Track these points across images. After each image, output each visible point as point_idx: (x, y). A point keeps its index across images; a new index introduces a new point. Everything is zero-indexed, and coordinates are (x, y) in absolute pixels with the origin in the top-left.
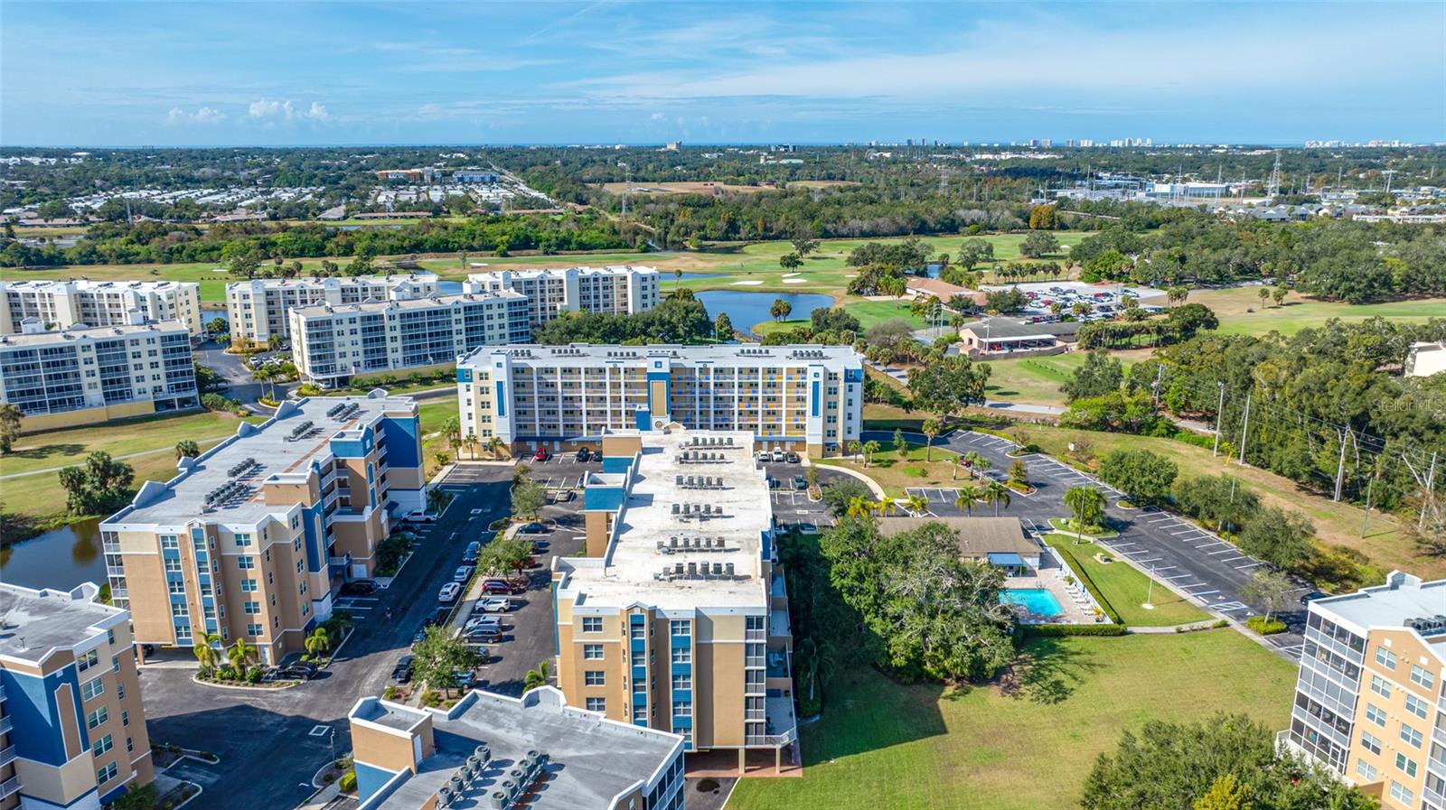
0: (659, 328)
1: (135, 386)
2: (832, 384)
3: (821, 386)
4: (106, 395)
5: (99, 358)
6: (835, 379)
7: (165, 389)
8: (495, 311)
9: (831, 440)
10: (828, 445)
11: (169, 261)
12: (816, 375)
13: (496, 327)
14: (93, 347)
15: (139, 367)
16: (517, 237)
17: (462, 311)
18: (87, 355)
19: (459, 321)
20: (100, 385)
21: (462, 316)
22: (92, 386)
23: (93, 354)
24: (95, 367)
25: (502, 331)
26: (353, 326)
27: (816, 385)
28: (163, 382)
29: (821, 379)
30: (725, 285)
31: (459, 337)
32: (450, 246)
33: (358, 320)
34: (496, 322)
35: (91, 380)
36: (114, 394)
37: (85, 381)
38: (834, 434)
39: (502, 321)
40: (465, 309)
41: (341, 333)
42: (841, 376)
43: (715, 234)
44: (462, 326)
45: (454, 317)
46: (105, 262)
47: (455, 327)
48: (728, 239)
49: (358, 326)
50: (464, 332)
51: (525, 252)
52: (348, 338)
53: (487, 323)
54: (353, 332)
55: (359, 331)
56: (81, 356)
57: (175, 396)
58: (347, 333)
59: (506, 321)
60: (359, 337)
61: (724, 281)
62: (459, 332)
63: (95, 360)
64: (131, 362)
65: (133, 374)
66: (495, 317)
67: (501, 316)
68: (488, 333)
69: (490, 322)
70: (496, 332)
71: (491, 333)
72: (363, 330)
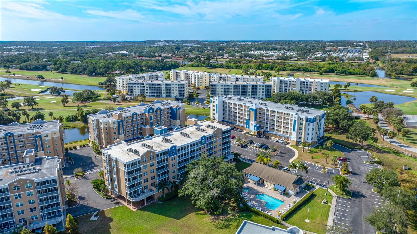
0: (312, 99)
1: (172, 94)
2: (301, 122)
3: (297, 121)
4: (166, 95)
5: (166, 87)
6: (302, 120)
7: (178, 96)
8: (261, 88)
9: (299, 140)
10: (298, 142)
11: (236, 69)
12: (295, 117)
13: (261, 92)
14: (165, 85)
15: (173, 90)
16: (329, 69)
17: (251, 86)
18: (163, 86)
19: (249, 89)
20: (165, 93)
21: (251, 88)
22: (164, 93)
23: (165, 86)
24: (165, 89)
25: (263, 94)
26: (222, 87)
27: (295, 121)
28: (178, 94)
29: (296, 119)
30: (379, 90)
31: (249, 93)
32: (308, 70)
33: (223, 86)
34: (261, 91)
35: (164, 92)
36: (168, 95)
37: (163, 92)
38: (300, 138)
39: (263, 91)
40: (252, 86)
41: (218, 88)
42: (304, 119)
43: (406, 73)
44: (251, 91)
45: (248, 88)
46: (224, 68)
47: (248, 91)
48: (412, 75)
49: (223, 87)
50: (251, 92)
51: (330, 74)
52: (220, 90)
53: (258, 91)
54: (222, 89)
55: (223, 88)
56: (162, 86)
57: (180, 98)
58: (220, 88)
59: (264, 91)
60: (223, 90)
61: (381, 89)
62: (249, 92)
63: (165, 87)
64: (172, 89)
65: (172, 92)
66: (261, 89)
67: (263, 89)
68: (258, 93)
69: (259, 91)
70: (261, 93)
71: (259, 93)
72: (224, 88)
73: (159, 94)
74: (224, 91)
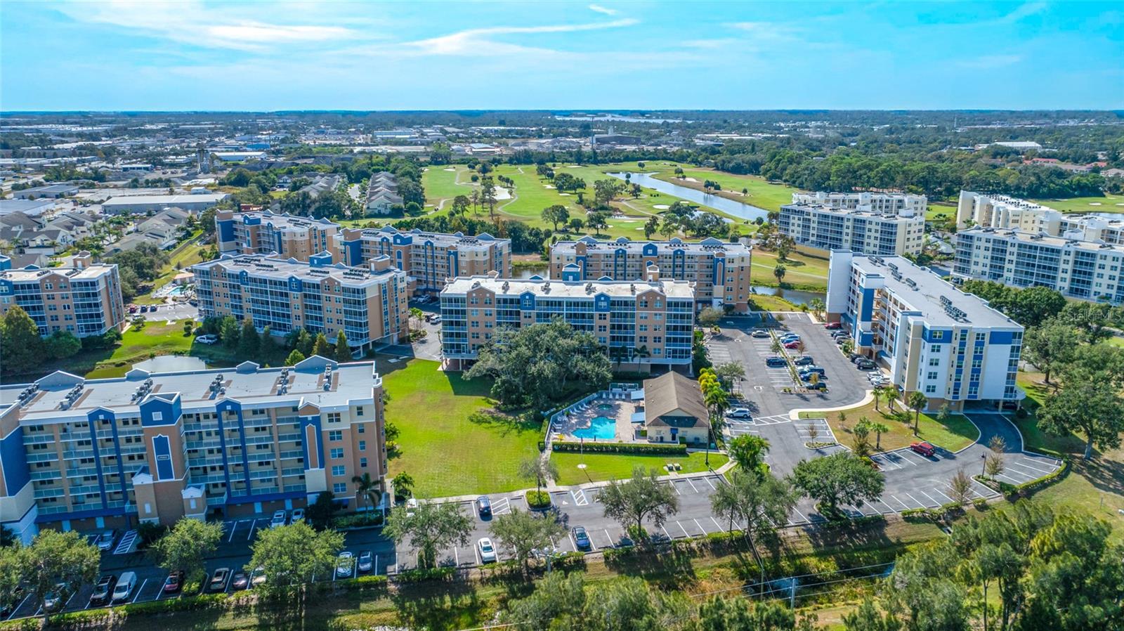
5: (854, 227)
8: (1108, 263)
13: (1106, 277)
14: (851, 221)
17: (1072, 254)
18: (848, 223)
19: (1066, 262)
21: (1071, 258)
22: (846, 241)
24: (850, 231)
25: (1111, 282)
26: (988, 245)
33: (992, 241)
34: (1107, 272)
35: (846, 238)
37: (844, 237)
39: (1113, 273)
40: (1076, 253)
41: (978, 248)
44: (1069, 267)
45: (1063, 257)
47: (1062, 266)
49: (990, 245)
50: (1070, 272)
52: (982, 252)
53: (1097, 271)
54: (987, 249)
55: (991, 249)
56: (846, 223)
58: (983, 248)
59: (1117, 273)
60: (989, 254)
63: (851, 228)
64: (867, 233)
66: (1108, 268)
67: (1114, 268)
68: (1095, 280)
69: (1101, 271)
70: (1105, 281)
71: (1099, 280)
72: (993, 249)
73: (835, 243)
74: (992, 258)
